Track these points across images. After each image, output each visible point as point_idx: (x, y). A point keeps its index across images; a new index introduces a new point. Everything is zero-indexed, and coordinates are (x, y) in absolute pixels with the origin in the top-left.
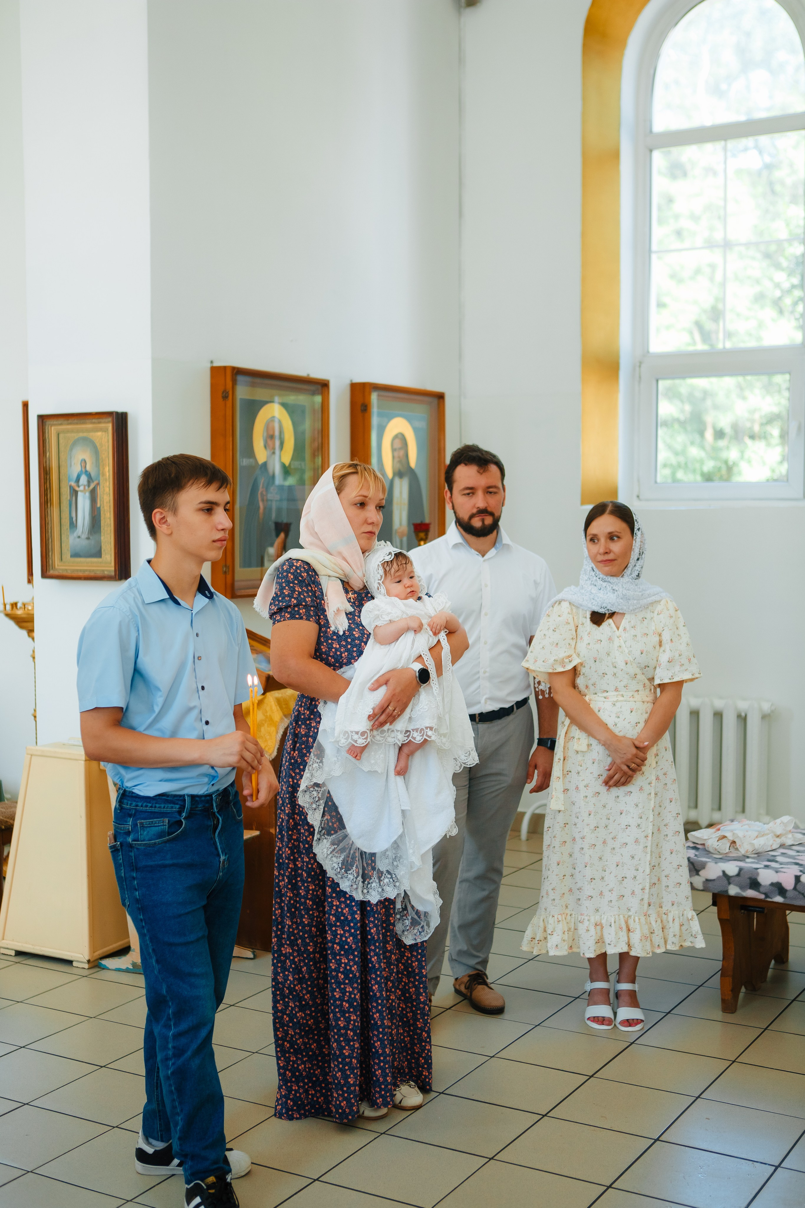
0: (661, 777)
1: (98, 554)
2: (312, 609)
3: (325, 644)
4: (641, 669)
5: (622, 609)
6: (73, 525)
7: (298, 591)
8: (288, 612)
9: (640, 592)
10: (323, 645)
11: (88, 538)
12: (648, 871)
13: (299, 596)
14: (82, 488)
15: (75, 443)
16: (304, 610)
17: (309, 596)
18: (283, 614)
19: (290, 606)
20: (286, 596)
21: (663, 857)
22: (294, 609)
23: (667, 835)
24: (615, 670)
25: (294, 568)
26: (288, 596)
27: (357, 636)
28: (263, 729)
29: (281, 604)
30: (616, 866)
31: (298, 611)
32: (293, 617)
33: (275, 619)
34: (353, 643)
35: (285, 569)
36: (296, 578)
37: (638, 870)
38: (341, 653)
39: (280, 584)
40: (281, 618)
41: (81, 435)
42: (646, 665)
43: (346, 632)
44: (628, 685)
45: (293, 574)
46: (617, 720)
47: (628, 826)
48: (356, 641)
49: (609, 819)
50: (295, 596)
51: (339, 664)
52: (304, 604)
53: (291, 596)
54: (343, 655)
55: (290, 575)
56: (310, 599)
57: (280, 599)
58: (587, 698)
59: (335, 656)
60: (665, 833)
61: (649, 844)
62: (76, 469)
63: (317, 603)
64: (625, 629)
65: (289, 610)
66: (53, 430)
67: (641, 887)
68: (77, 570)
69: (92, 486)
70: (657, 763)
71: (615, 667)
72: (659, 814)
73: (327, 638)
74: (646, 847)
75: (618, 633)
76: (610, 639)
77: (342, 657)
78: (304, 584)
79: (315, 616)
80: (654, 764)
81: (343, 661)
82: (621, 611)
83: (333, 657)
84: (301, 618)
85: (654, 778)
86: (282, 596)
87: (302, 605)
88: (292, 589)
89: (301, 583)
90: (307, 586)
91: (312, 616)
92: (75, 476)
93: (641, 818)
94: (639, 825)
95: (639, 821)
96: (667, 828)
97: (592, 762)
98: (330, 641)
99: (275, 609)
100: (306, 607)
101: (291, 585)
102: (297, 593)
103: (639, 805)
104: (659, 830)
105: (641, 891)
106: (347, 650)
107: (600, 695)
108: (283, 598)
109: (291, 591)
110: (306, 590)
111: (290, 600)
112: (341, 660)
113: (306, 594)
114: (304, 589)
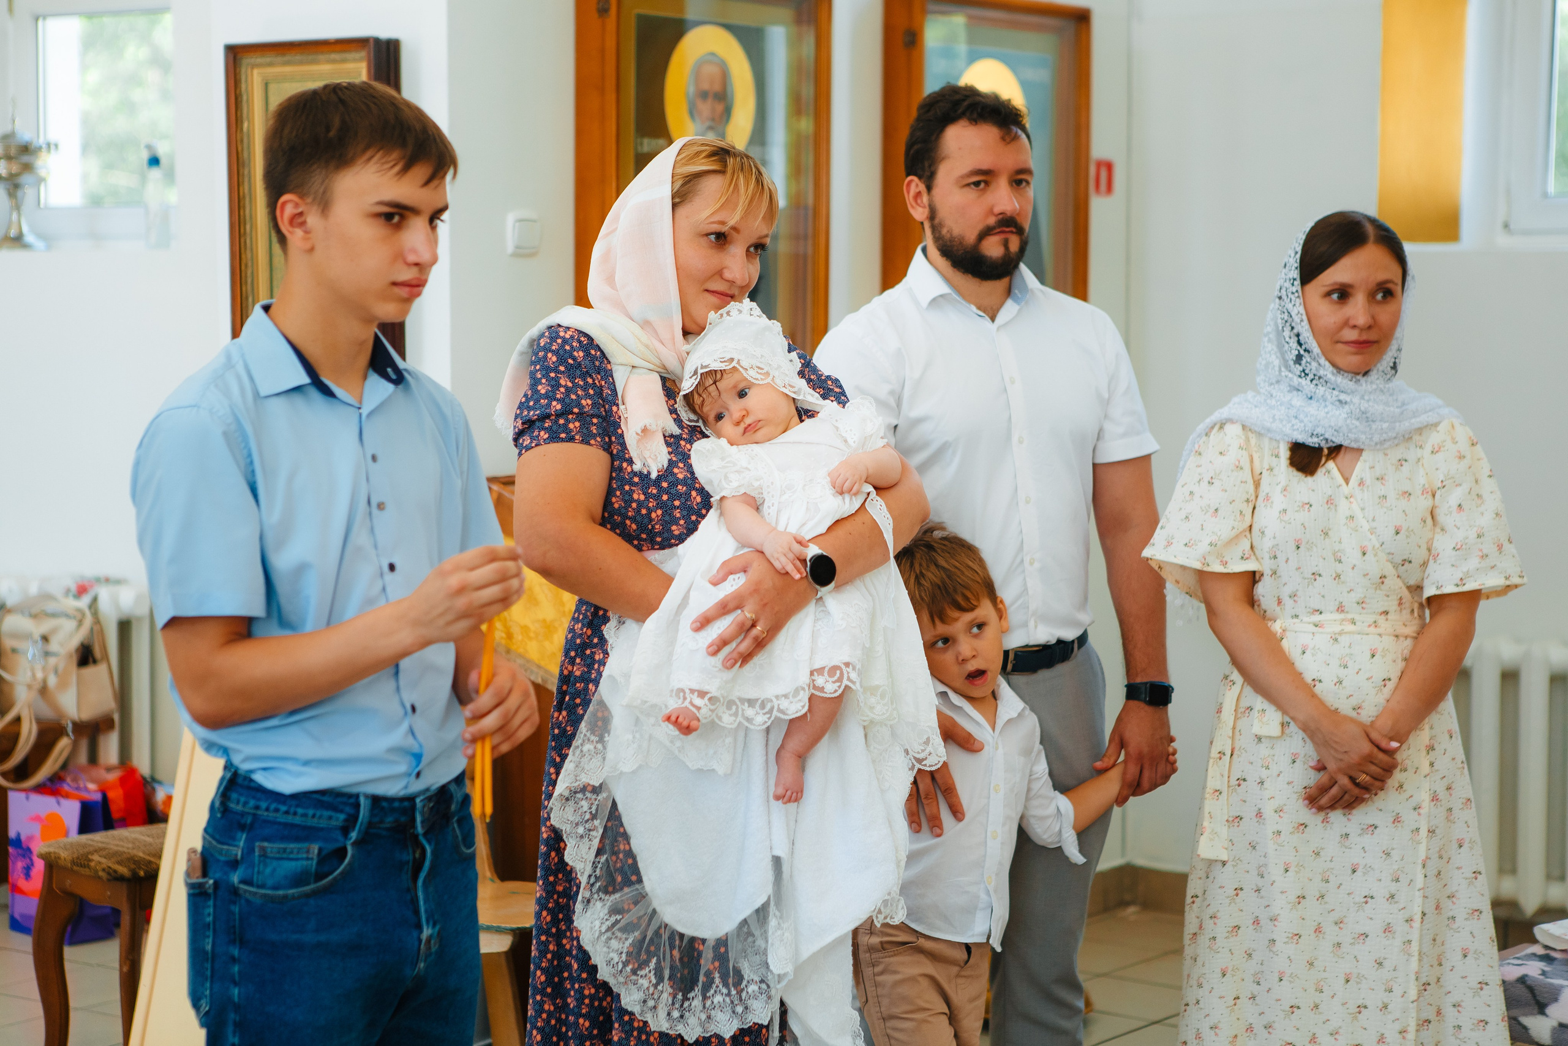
0: (1442, 794)
2: (594, 421)
3: (618, 493)
4: (1396, 567)
5: (1356, 440)
7: (566, 386)
8: (544, 429)
9: (1400, 407)
10: (616, 496)
12: (1413, 993)
13: (568, 395)
16: (577, 424)
17: (588, 396)
18: (536, 433)
19: (548, 416)
20: (541, 397)
21: (1447, 965)
22: (556, 422)
23: (1453, 918)
24: (1339, 568)
25: (559, 341)
26: (546, 396)
27: (681, 476)
29: (532, 413)
30: (1343, 981)
31: (565, 425)
32: (554, 438)
33: (522, 443)
34: (673, 491)
35: (542, 345)
36: (562, 360)
37: (1391, 991)
38: (650, 511)
39: (531, 374)
40: (531, 442)
42: (1405, 557)
43: (663, 473)
44: (1367, 600)
45: (555, 354)
46: (1342, 673)
47: (1368, 898)
48: (680, 487)
49: (1327, 881)
50: (558, 396)
51: (648, 535)
52: (576, 410)
53: (551, 397)
54: (653, 515)
55: (550, 355)
56: (589, 402)
57: (531, 403)
58: (1277, 627)
59: (640, 518)
60: (1451, 914)
61: (1415, 936)
63: (605, 411)
64: (1361, 483)
65: (546, 425)
67: (1398, 1026)
70: (1432, 764)
71: (1340, 561)
72: (1439, 873)
73: (623, 481)
74: (1409, 942)
75: (1345, 489)
76: (1330, 501)
77: (651, 520)
78: (578, 373)
79: (602, 437)
80: (1425, 768)
81: (654, 526)
82: (1354, 445)
83: (633, 519)
84: (571, 439)
85: (1424, 797)
86: (535, 397)
87: (572, 413)
88: (553, 383)
89: (574, 370)
90: (583, 376)
91: (594, 436)
93: (1397, 880)
94: (1392, 897)
95: (1393, 888)
96: (1454, 903)
97: (1290, 761)
98: (627, 488)
99: (521, 424)
100: (581, 416)
101: (553, 375)
102: (562, 390)
103: (1393, 853)
104: (1437, 908)
105: (1398, 1035)
106: (661, 505)
107: (1306, 619)
108: (537, 401)
109: (552, 386)
110: (581, 383)
111: (549, 405)
112: (650, 526)
113: (580, 393)
114: (576, 381)
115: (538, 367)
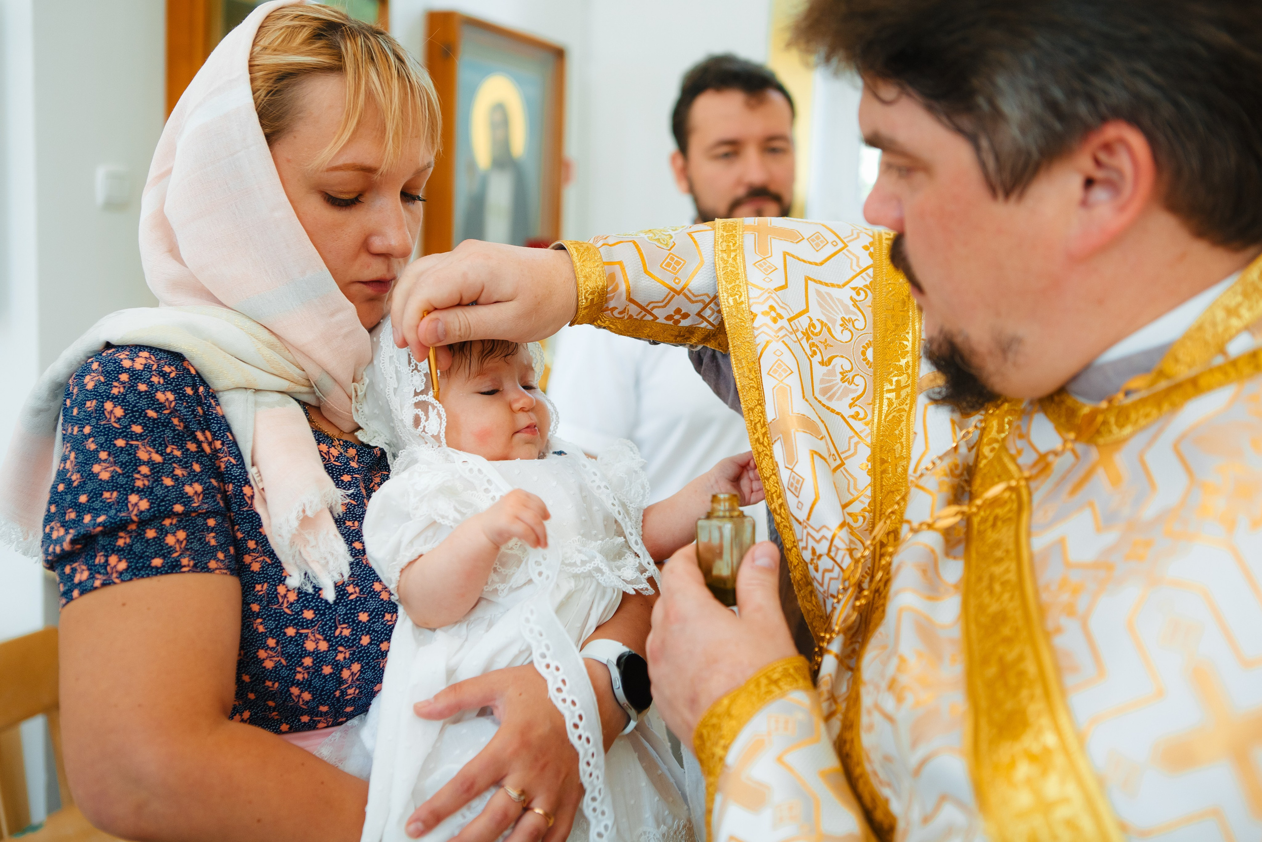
2: (211, 522)
3: (271, 642)
7: (150, 463)
10: (267, 648)
13: (158, 480)
16: (181, 535)
17: (193, 478)
20: (103, 486)
22: (140, 534)
25: (124, 377)
26: (113, 484)
29: (87, 518)
31: (159, 540)
32: (136, 569)
33: (71, 577)
35: (90, 386)
36: (134, 413)
38: (338, 667)
39: (76, 443)
40: (92, 577)
43: (350, 589)
45: (118, 400)
50: (139, 484)
51: (331, 706)
52: (178, 508)
53: (124, 487)
54: (345, 675)
55: (108, 406)
56: (198, 488)
57: (83, 499)
59: (317, 683)
63: (225, 500)
65: (121, 542)
73: (279, 621)
77: (341, 682)
78: (169, 433)
81: (344, 693)
83: (304, 685)
84: (171, 568)
86: (90, 486)
87: (170, 515)
88: (124, 458)
89: (159, 430)
90: (180, 440)
91: (211, 553)
98: (290, 630)
99: (65, 538)
100: (186, 519)
101: (120, 443)
102: (145, 470)
106: (359, 655)
108: (95, 495)
109: (123, 465)
110: (178, 453)
111: (123, 503)
112: (338, 693)
113: (179, 472)
114: (168, 450)
115: (87, 430)
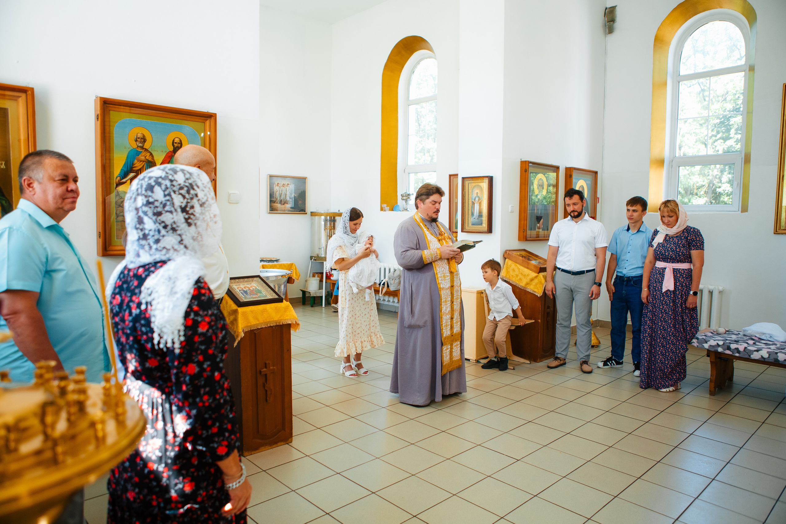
1: (481, 224)
6: (473, 214)
11: (478, 219)
14: (476, 202)
15: (474, 187)
28: (537, 285)
41: (477, 184)
62: (475, 195)
66: (467, 183)
68: (474, 230)
69: (480, 201)
92: (474, 198)
